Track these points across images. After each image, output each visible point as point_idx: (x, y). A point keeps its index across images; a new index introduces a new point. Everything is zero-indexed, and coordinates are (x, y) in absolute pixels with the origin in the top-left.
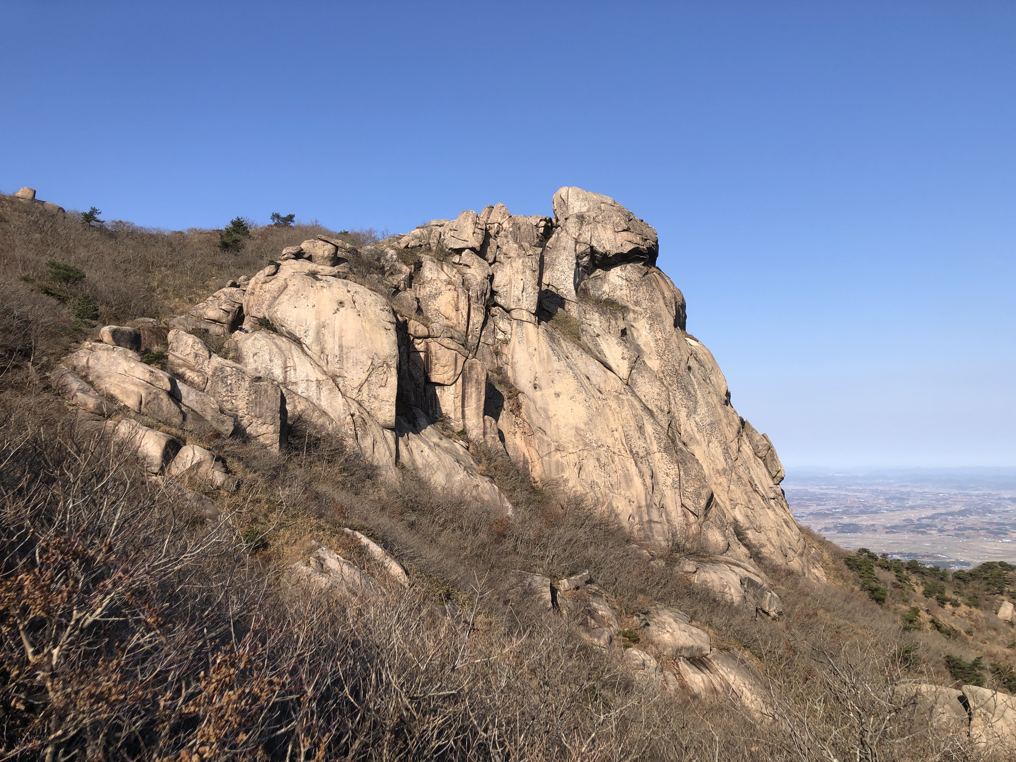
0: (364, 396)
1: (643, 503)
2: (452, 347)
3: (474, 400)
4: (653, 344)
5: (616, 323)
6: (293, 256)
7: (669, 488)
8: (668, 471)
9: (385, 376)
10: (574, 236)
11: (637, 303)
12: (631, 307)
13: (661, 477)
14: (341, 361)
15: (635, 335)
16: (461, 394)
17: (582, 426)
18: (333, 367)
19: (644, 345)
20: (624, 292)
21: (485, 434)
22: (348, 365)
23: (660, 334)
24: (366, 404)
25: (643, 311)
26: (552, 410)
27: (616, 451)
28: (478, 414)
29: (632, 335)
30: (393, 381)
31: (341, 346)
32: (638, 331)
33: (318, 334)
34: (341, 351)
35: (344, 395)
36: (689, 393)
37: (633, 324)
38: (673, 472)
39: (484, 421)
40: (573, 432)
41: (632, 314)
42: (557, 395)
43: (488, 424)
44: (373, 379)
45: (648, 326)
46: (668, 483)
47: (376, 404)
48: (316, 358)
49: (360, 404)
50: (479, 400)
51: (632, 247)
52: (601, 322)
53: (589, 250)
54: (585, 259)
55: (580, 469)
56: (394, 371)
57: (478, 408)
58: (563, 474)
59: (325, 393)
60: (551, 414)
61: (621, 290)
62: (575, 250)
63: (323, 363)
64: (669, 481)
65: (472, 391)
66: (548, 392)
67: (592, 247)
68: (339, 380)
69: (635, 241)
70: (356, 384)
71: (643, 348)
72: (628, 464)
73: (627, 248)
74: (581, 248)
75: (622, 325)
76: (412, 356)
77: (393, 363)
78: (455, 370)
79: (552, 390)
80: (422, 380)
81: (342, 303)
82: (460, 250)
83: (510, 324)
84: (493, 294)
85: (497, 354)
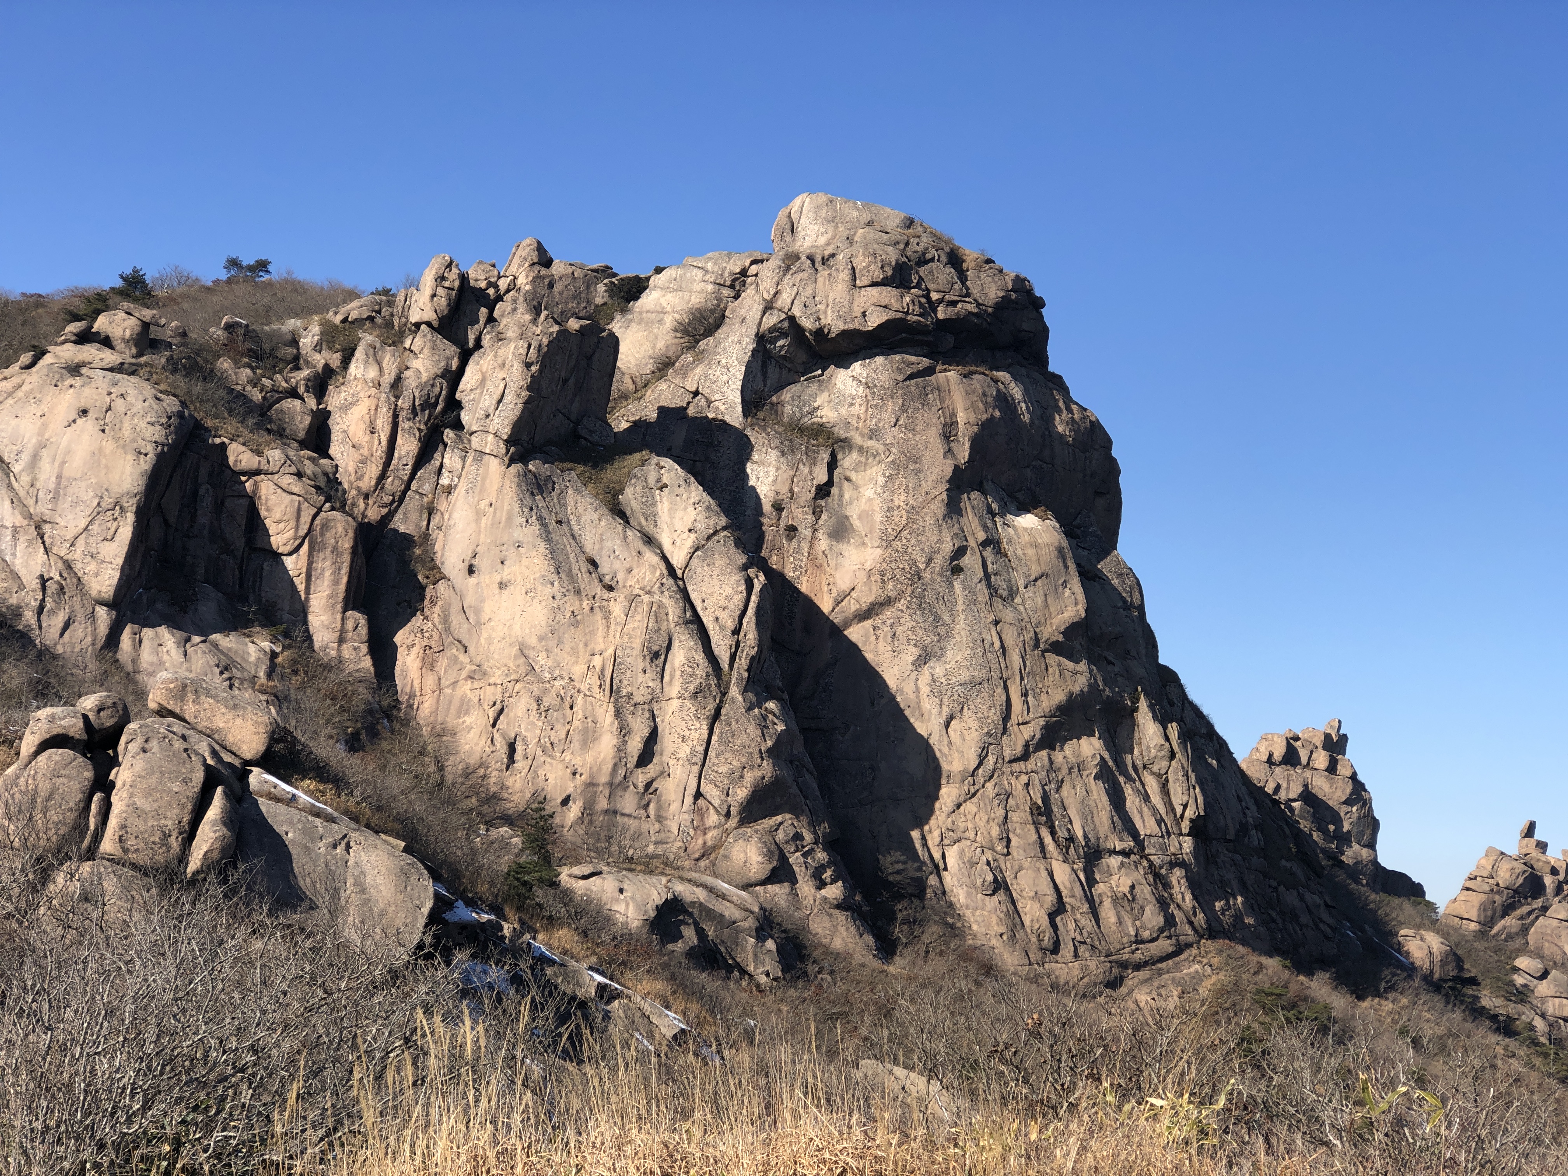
0: (77, 554)
1: (604, 779)
2: (296, 490)
3: (327, 583)
4: (879, 517)
5: (811, 472)
6: (74, 338)
7: (681, 762)
8: (687, 733)
9: (115, 524)
10: (766, 296)
11: (874, 434)
12: (858, 440)
13: (668, 742)
14: (55, 499)
15: (847, 496)
16: (304, 570)
17: (533, 641)
18: (42, 509)
19: (860, 517)
20: (854, 410)
21: (341, 640)
22: (65, 504)
23: (903, 498)
24: (78, 566)
25: (881, 448)
26: (488, 609)
27: (584, 688)
28: (333, 607)
29: (841, 496)
30: (126, 532)
31: (59, 477)
32: (856, 488)
33: (35, 458)
34: (58, 484)
35: (47, 551)
36: (937, 618)
37: (852, 475)
38: (695, 735)
39: (343, 619)
40: (515, 650)
41: (855, 455)
42: (502, 585)
43: (350, 625)
44: (95, 528)
45: (881, 480)
46: (682, 755)
47: (92, 567)
48: (22, 493)
49: (68, 565)
50: (336, 582)
51: (884, 318)
52: (778, 469)
53: (786, 324)
54: (780, 342)
55: (501, 711)
56: (130, 517)
57: (334, 596)
58: (466, 718)
59: (21, 546)
60: (484, 617)
61: (851, 405)
62: (760, 324)
63: (30, 502)
64: (685, 750)
65: (325, 565)
66: (487, 578)
67: (792, 319)
68: (47, 528)
69: (895, 306)
70: (70, 535)
71: (856, 522)
72: (600, 712)
73: (875, 320)
74: (771, 320)
75: (821, 476)
76: (229, 503)
77: (131, 505)
78: (297, 528)
79: (497, 578)
80: (240, 544)
81: (84, 412)
82: (418, 325)
83: (464, 459)
84: (454, 405)
85: (431, 511)
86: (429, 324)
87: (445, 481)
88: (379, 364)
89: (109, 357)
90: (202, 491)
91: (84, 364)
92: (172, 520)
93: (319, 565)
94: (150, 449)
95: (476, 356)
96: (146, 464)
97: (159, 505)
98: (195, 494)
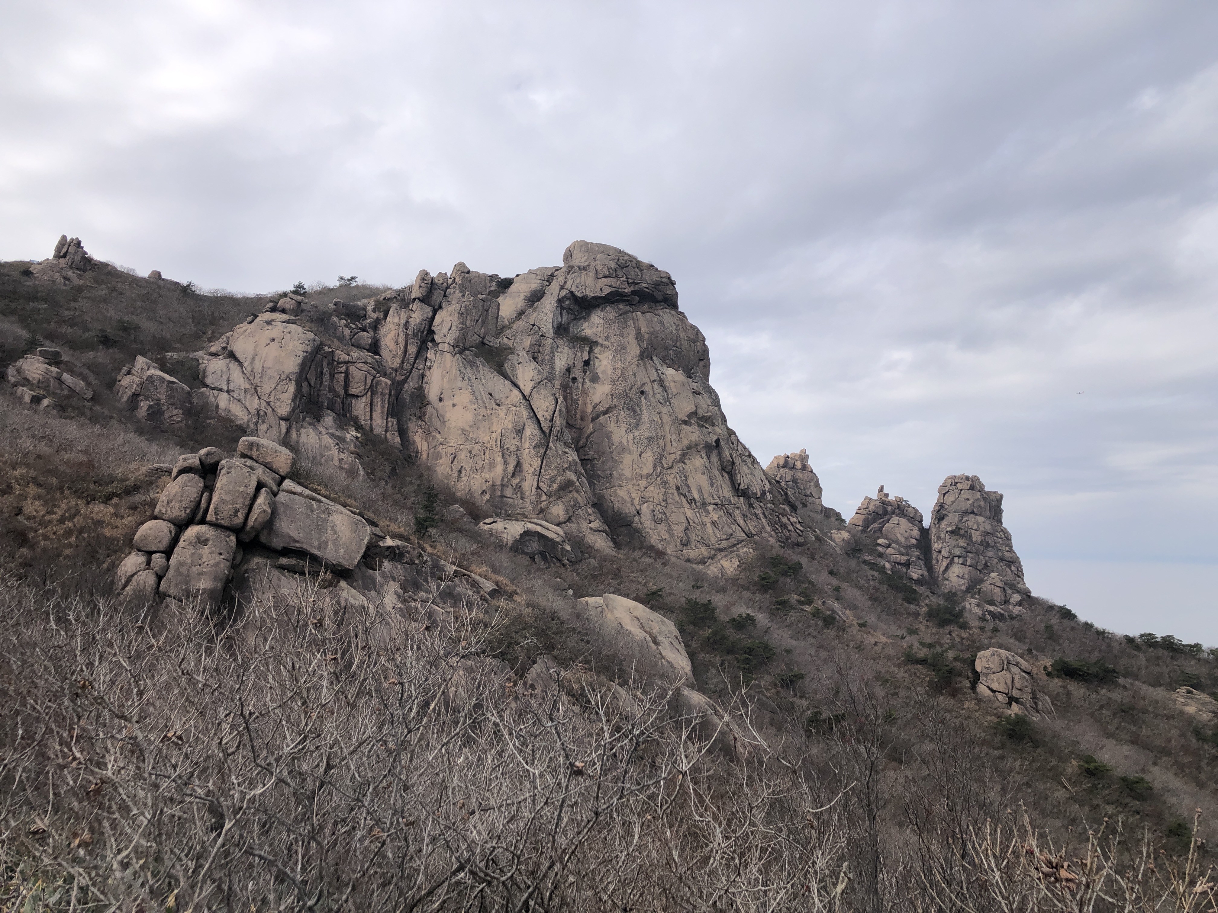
0: (272, 399)
1: (498, 483)
2: (364, 369)
3: (379, 407)
4: (610, 372)
5: (582, 355)
6: (270, 311)
7: (530, 475)
8: (532, 462)
9: (287, 386)
10: (561, 284)
11: (607, 338)
12: (600, 341)
13: (524, 467)
14: (261, 377)
15: (597, 364)
16: (370, 402)
17: (467, 428)
18: (256, 381)
19: (602, 373)
20: (599, 329)
21: (386, 431)
22: (265, 379)
23: (619, 364)
24: (272, 404)
25: (610, 344)
26: (448, 415)
27: (489, 446)
28: (382, 417)
29: (594, 364)
30: (292, 388)
31: (263, 367)
32: (600, 361)
33: (253, 359)
34: (263, 370)
35: (259, 398)
36: (635, 412)
37: (598, 356)
38: (536, 464)
39: (387, 422)
40: (460, 432)
41: (599, 347)
42: (454, 405)
43: (390, 424)
44: (278, 388)
45: (611, 357)
46: (530, 472)
47: (278, 404)
48: (248, 375)
49: (268, 403)
50: (383, 407)
51: (610, 290)
53: (569, 295)
54: (567, 302)
55: (455, 458)
56: (293, 383)
57: (382, 412)
58: (440, 461)
59: (248, 396)
60: (446, 419)
62: (559, 295)
63: (252, 378)
64: (531, 470)
65: (378, 400)
66: (447, 403)
67: (572, 292)
68: (258, 388)
69: (614, 285)
70: (268, 392)
71: (600, 375)
72: (496, 455)
73: (606, 291)
74: (563, 293)
75: (586, 357)
76: (336, 376)
77: (293, 377)
78: (365, 385)
79: (451, 402)
80: (342, 393)
81: (273, 340)
82: (414, 299)
83: (436, 354)
84: (431, 332)
85: (423, 376)
86: (418, 299)
87: (428, 364)
88: (399, 316)
89: (285, 317)
90: (324, 371)
91: (273, 320)
92: (312, 384)
93: (375, 400)
94: (301, 354)
95: (439, 312)
96: (299, 360)
97: (306, 378)
98: (322, 373)
